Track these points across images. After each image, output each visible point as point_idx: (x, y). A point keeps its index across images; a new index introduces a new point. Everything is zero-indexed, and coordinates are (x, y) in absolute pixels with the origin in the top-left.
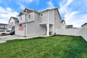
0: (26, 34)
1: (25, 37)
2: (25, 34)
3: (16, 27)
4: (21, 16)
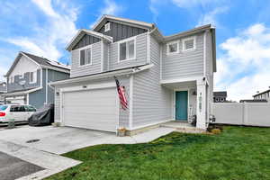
0: (131, 122)
1: (126, 133)
2: (123, 120)
3: (64, 92)
4: (82, 49)
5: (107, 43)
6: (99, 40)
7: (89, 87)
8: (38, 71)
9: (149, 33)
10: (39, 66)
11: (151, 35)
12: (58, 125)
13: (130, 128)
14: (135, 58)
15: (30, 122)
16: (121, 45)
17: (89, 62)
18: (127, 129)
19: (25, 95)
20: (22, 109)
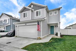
4: (24, 12)
5: (32, 11)
6: (30, 10)
7: (27, 24)
8: (9, 19)
9: (45, 8)
10: (9, 18)
11: (46, 9)
12: (16, 36)
13: (41, 37)
14: (41, 16)
15: (7, 36)
16: (36, 12)
17: (26, 17)
18: (40, 37)
19: (5, 27)
20: (4, 31)
